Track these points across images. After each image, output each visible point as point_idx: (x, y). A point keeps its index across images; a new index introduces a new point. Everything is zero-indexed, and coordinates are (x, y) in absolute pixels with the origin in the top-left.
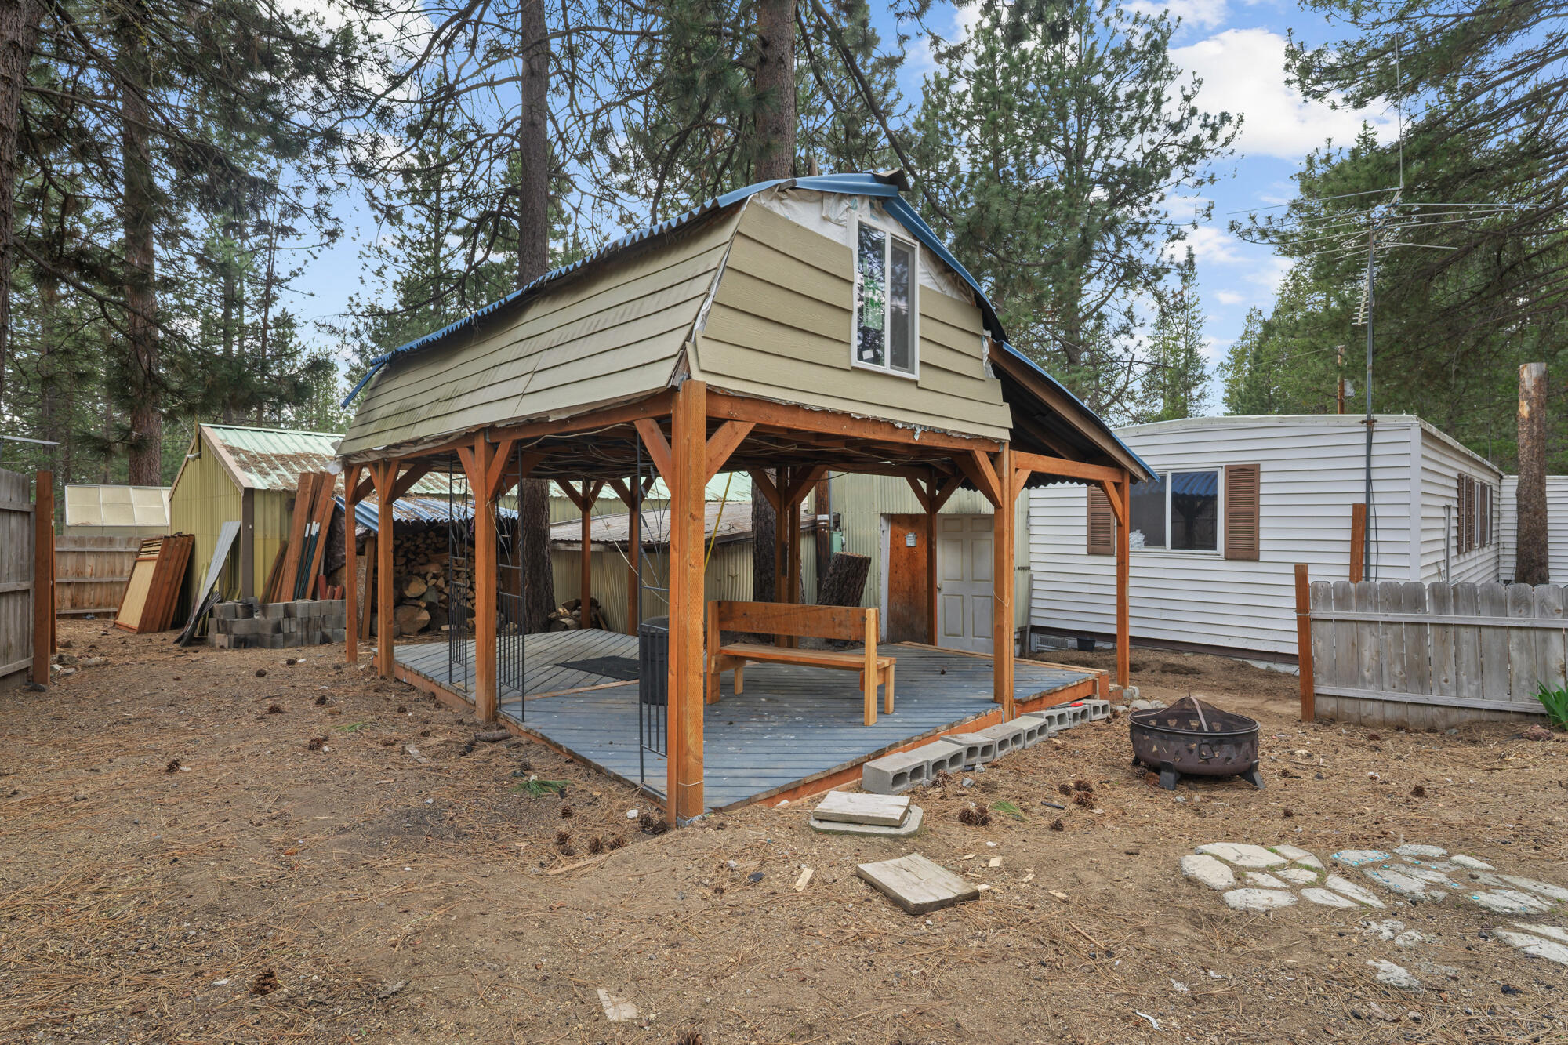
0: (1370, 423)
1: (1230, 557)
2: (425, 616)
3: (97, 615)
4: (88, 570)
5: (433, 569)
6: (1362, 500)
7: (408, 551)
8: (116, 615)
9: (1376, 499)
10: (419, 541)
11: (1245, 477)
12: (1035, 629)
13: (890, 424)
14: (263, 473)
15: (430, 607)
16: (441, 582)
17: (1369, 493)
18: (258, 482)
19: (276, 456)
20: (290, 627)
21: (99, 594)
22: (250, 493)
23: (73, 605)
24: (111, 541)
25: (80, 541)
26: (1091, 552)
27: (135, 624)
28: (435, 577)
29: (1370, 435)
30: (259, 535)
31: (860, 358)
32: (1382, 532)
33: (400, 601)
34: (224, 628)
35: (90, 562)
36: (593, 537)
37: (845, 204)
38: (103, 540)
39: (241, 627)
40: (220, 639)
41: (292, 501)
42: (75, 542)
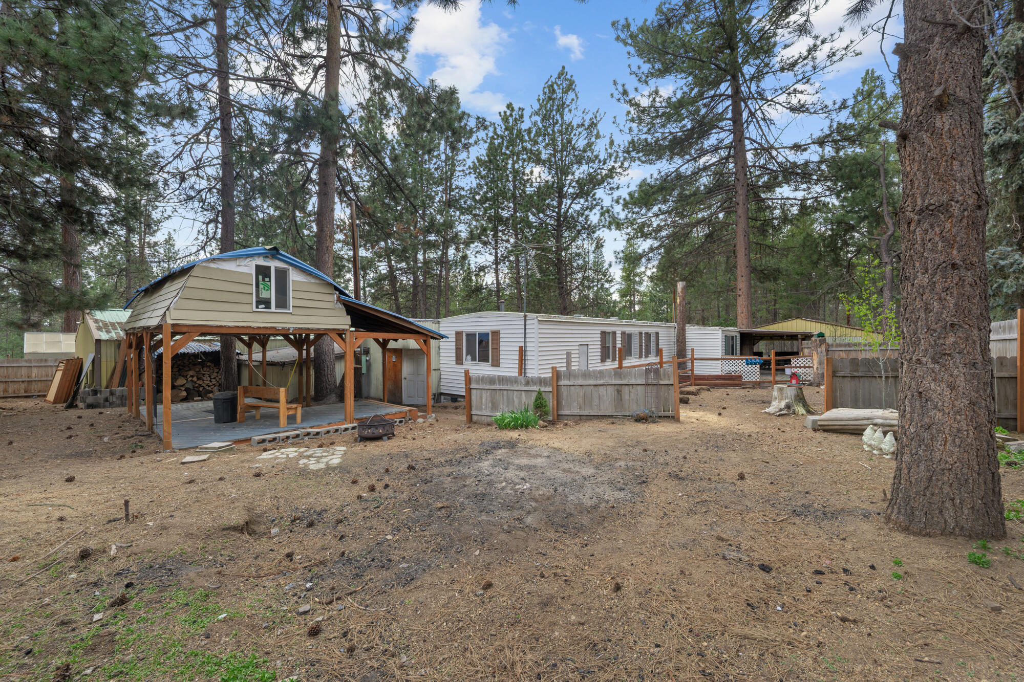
0: (525, 316)
1: (493, 366)
2: (184, 394)
3: (39, 396)
4: (34, 375)
5: (191, 373)
6: (523, 345)
7: (179, 365)
8: (45, 396)
9: (528, 344)
10: (185, 361)
11: (496, 334)
12: (442, 394)
13: (274, 328)
14: (108, 332)
15: (187, 390)
16: (195, 379)
17: (525, 342)
18: (104, 336)
19: (118, 323)
20: (113, 399)
21: (39, 386)
22: (98, 341)
23: (25, 392)
24: (46, 361)
25: (29, 361)
26: (457, 363)
27: (52, 400)
28: (192, 376)
29: (525, 321)
30: (103, 359)
31: (257, 307)
32: (531, 357)
33: (173, 387)
34: (83, 400)
35: (35, 371)
36: (254, 359)
37: (248, 260)
38: (42, 360)
39: (90, 400)
40: (81, 405)
41: (119, 345)
42: (26, 361)
